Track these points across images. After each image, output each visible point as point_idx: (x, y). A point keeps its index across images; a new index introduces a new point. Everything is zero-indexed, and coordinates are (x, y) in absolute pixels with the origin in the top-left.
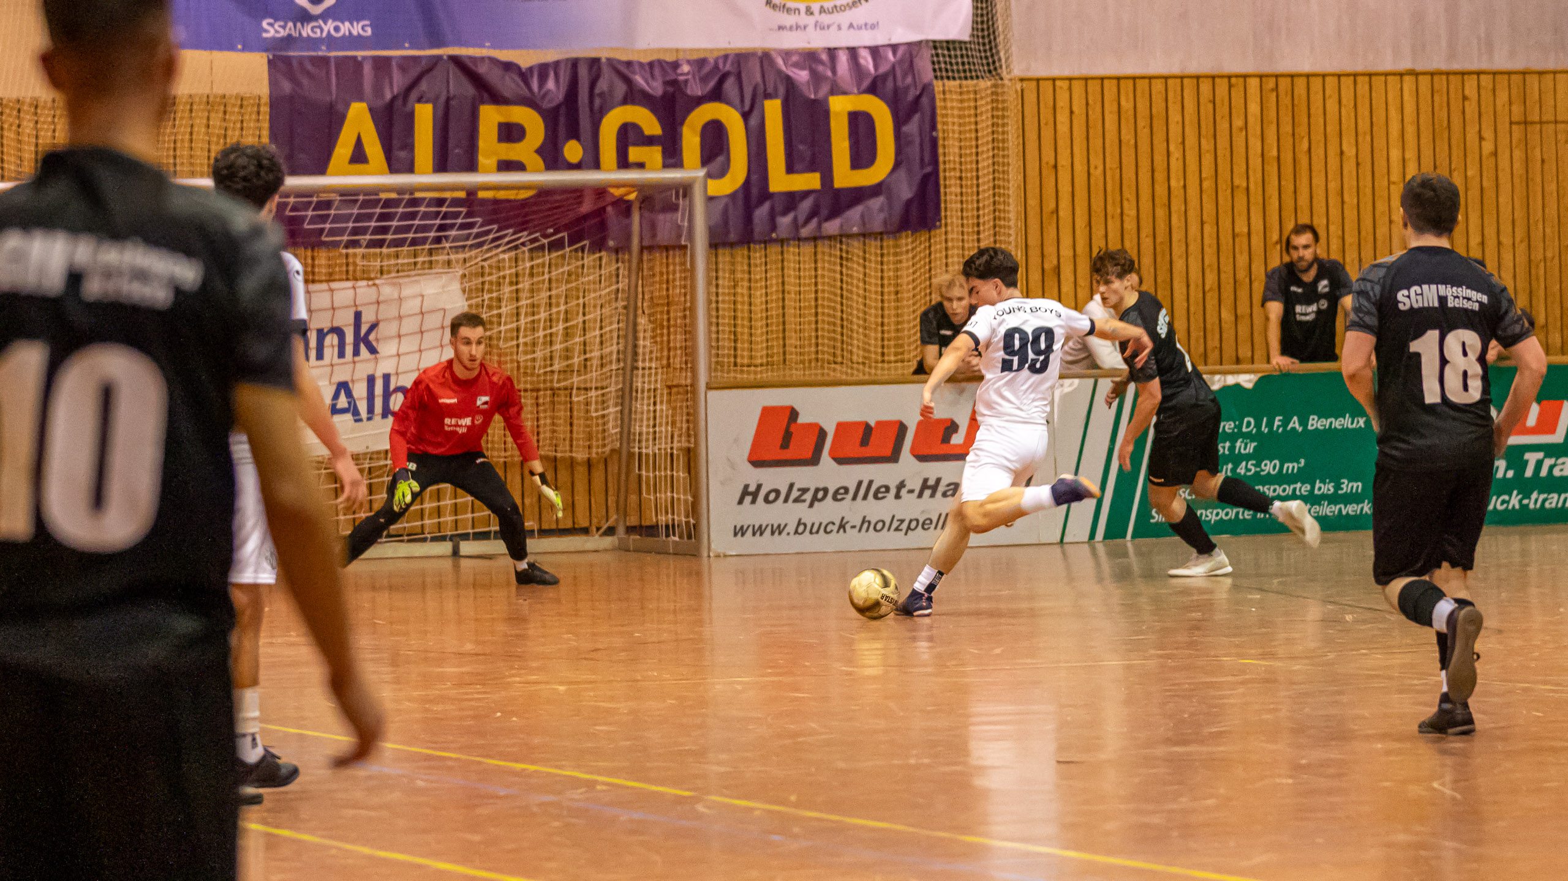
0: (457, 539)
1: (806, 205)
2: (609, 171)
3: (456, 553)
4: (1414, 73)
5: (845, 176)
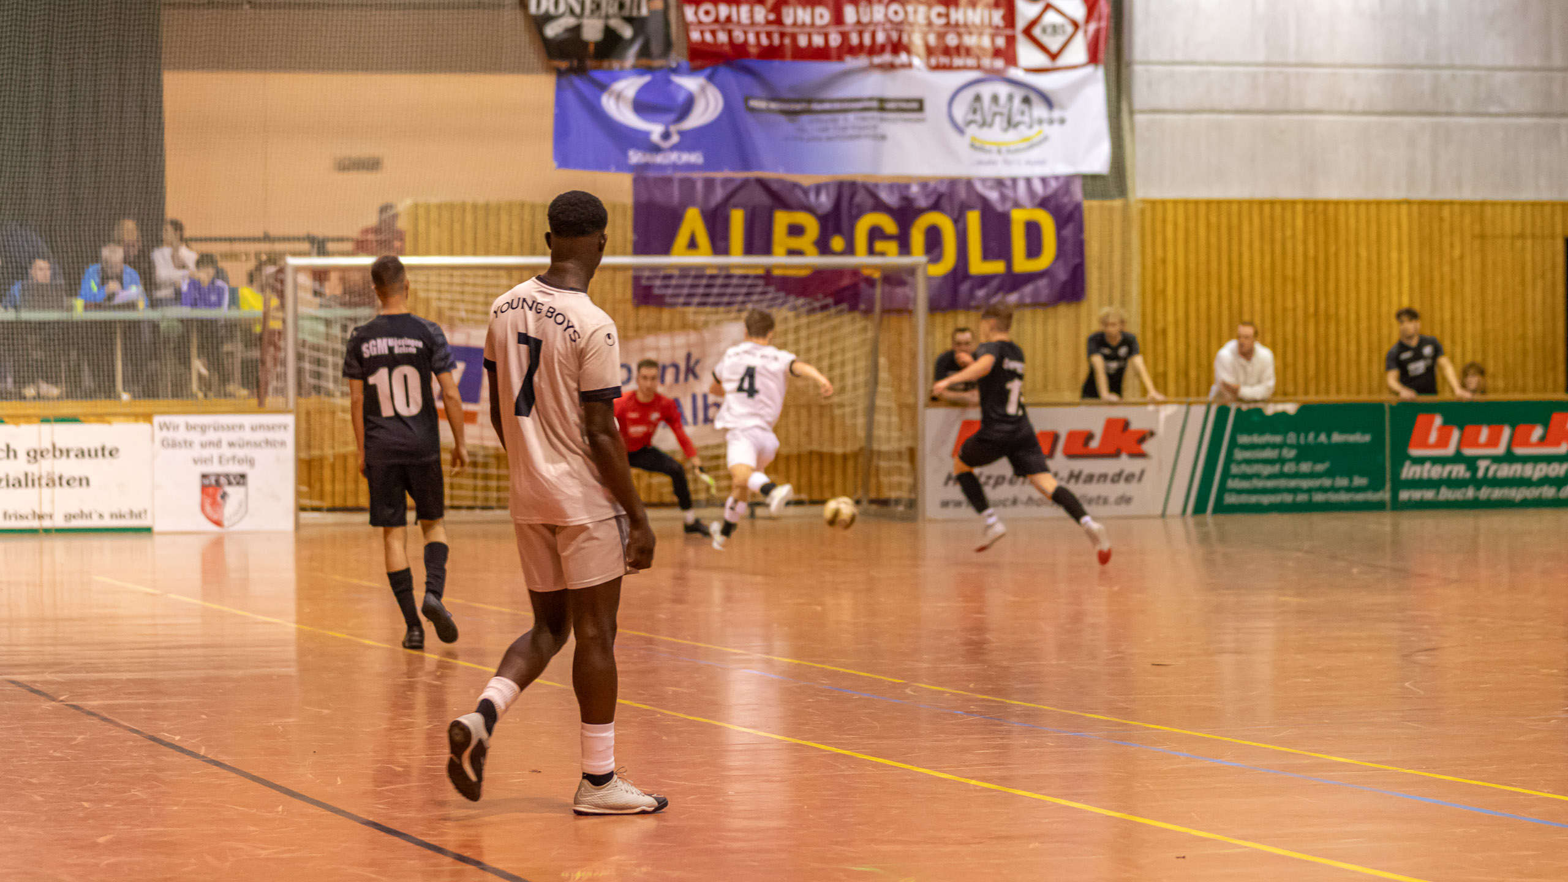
2: (861, 256)
4: (1409, 202)
5: (1022, 264)
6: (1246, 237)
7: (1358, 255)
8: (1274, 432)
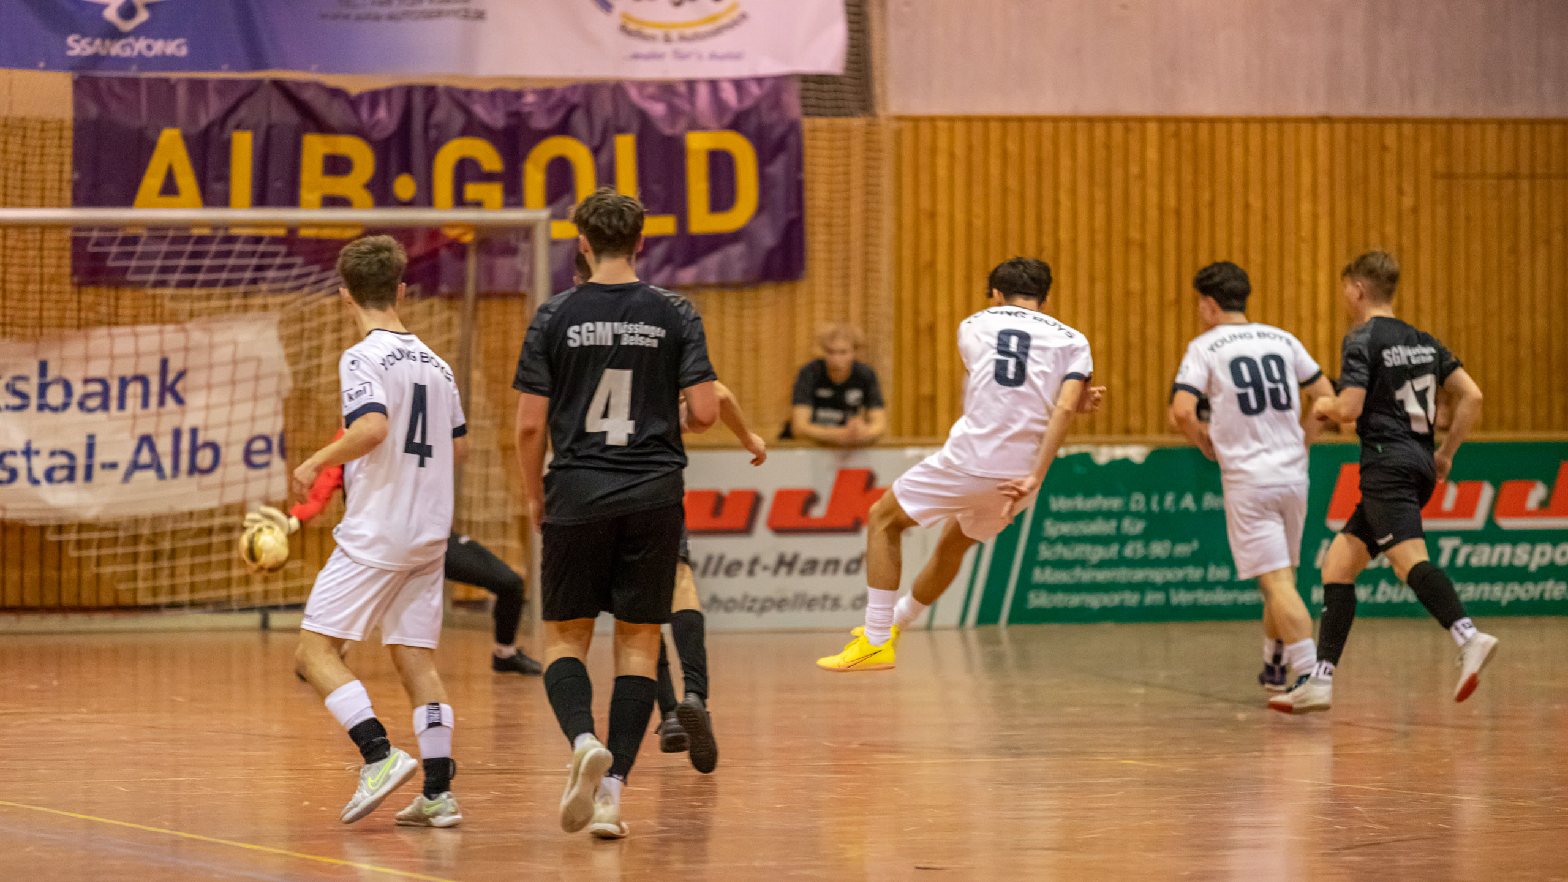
0: (266, 610)
1: (658, 252)
2: (444, 209)
3: (265, 625)
4: (1329, 120)
5: (703, 221)
6: (1065, 177)
7: (1247, 206)
8: (1108, 493)
